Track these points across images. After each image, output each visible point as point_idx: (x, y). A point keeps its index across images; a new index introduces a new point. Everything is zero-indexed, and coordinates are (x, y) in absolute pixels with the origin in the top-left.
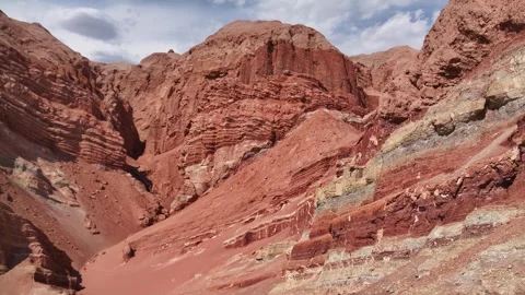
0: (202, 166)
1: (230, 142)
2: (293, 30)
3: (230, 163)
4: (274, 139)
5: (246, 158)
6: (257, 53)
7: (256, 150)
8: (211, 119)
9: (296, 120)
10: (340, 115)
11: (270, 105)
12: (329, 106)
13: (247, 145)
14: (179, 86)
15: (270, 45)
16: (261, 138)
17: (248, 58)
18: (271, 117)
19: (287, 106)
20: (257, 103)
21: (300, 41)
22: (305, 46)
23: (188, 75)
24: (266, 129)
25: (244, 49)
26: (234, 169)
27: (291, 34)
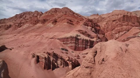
0: (118, 34)
1: (122, 31)
2: (128, 13)
3: (122, 34)
4: (128, 31)
5: (124, 33)
6: (122, 17)
7: (126, 32)
8: (119, 28)
9: (131, 28)
10: (137, 27)
11: (127, 26)
12: (135, 26)
13: (124, 32)
14: (108, 23)
15: (124, 16)
16: (126, 31)
17: (120, 18)
18: (128, 28)
19: (130, 27)
20: (125, 26)
21: (129, 15)
22: (130, 16)
23: (109, 21)
24: (127, 30)
25: (119, 16)
26: (123, 35)
27: (127, 13)
